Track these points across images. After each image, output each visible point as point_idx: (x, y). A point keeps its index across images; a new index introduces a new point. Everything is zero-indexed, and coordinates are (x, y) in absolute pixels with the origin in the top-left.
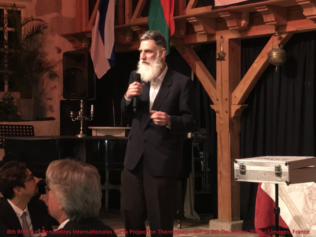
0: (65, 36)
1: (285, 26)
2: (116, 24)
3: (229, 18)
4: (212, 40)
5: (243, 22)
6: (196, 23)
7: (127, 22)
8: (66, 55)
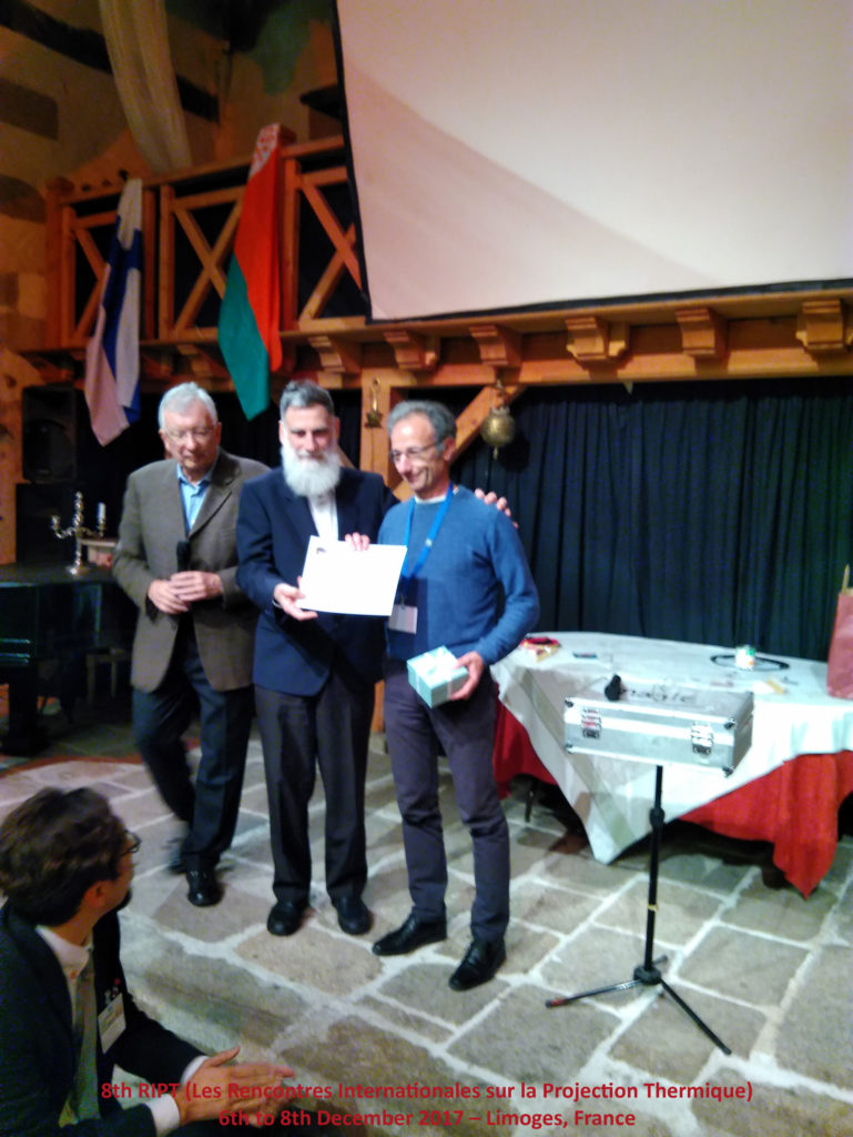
0: (25, 354)
1: (517, 371)
2: (142, 336)
3: (404, 346)
4: (352, 385)
5: (430, 357)
6: (327, 350)
7: (165, 335)
8: (30, 392)
